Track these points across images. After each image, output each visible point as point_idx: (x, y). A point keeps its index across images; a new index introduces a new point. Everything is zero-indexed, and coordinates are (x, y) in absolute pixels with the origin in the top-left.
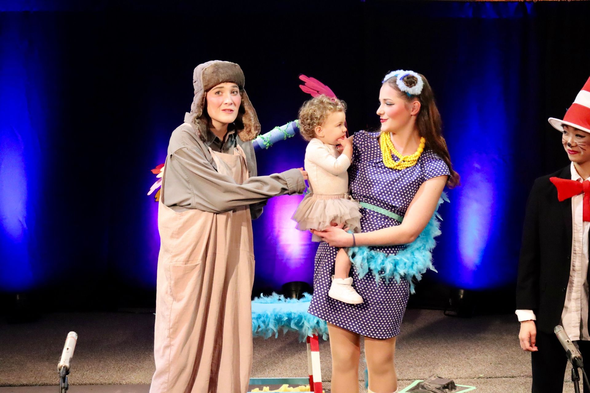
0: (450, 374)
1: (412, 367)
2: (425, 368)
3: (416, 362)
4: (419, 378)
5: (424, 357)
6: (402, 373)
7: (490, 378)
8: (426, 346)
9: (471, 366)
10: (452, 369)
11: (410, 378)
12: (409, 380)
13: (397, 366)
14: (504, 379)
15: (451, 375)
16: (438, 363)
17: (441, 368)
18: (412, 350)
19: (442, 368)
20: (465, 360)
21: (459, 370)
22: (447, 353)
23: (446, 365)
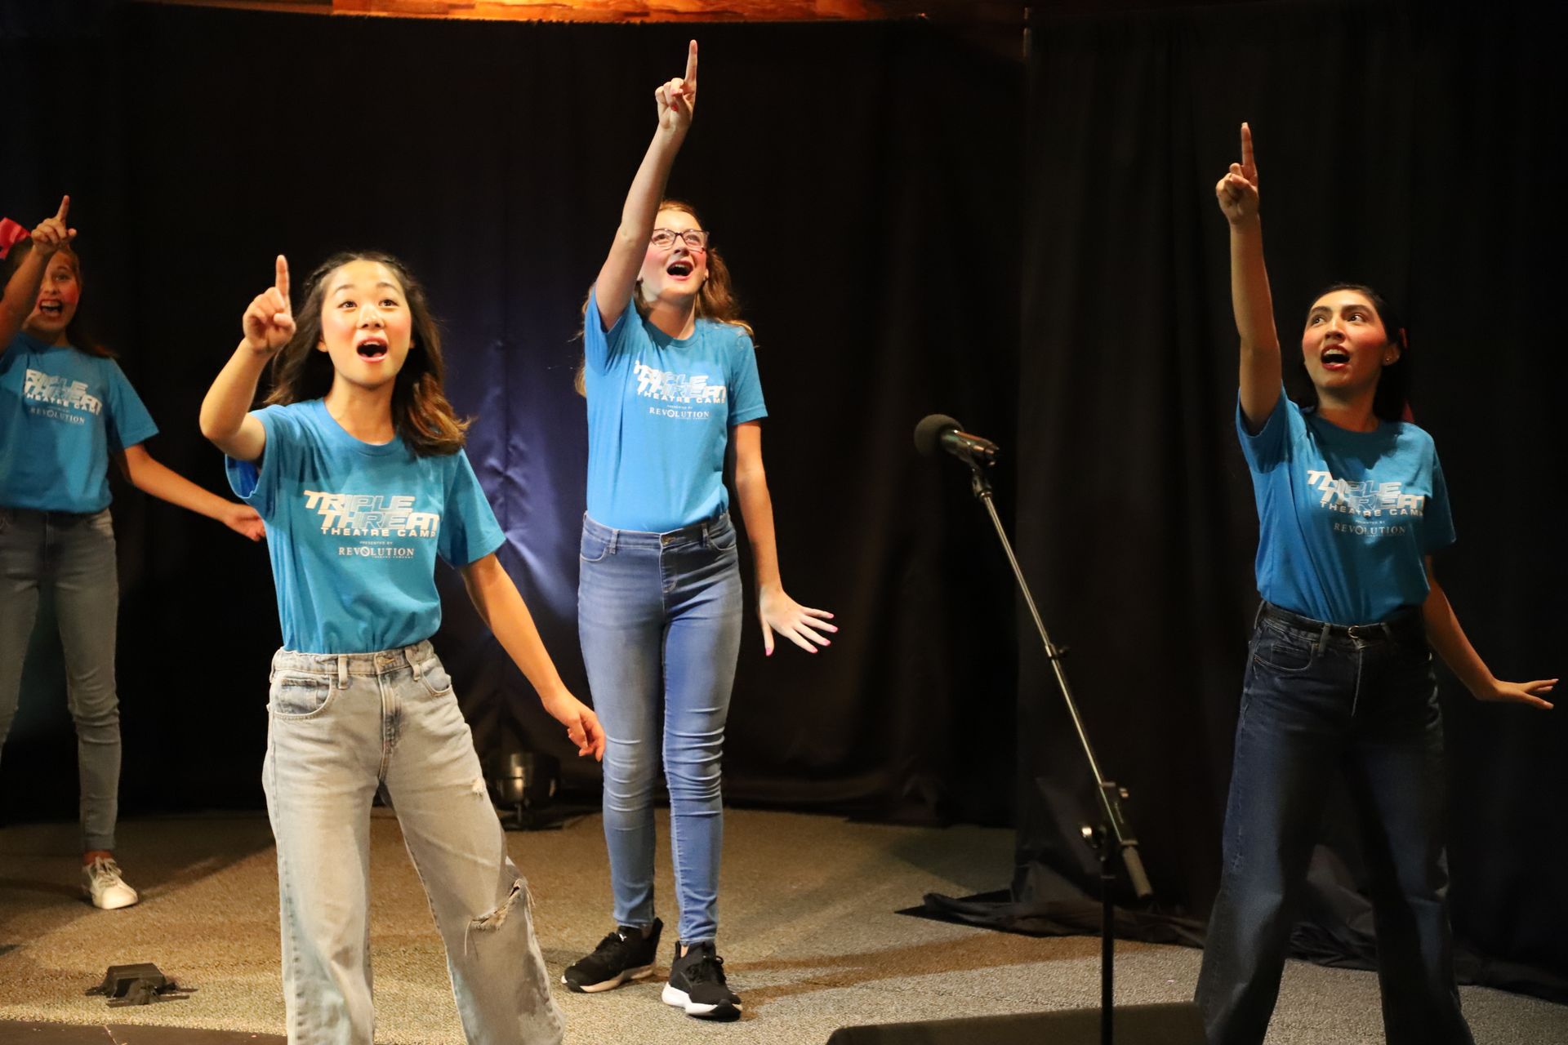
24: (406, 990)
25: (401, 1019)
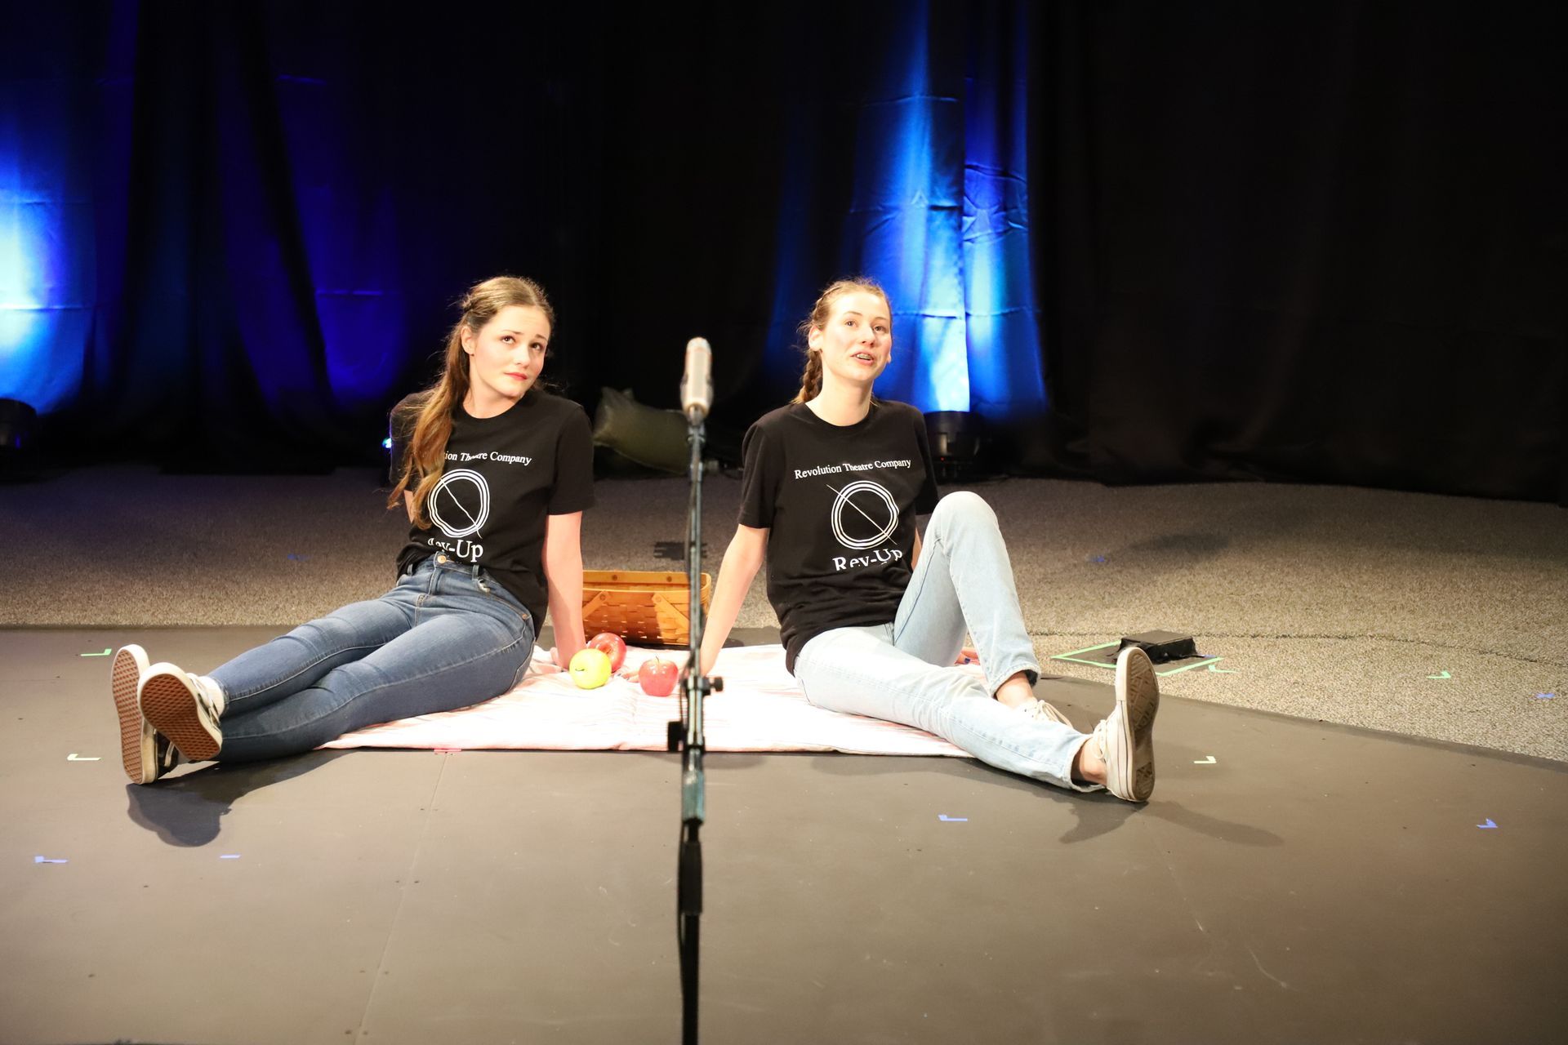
0: (1183, 625)
1: (1092, 608)
2: (1123, 611)
3: (1103, 598)
4: (1104, 630)
5: (1127, 589)
6: (1063, 620)
7: (1284, 636)
8: (1139, 566)
9: (1242, 610)
10: (1193, 616)
11: (1081, 632)
12: (1079, 634)
13: (1056, 605)
14: (1319, 640)
15: (1185, 628)
16: (1159, 602)
17: (1166, 613)
18: (1101, 573)
19: (1169, 611)
20: (1230, 598)
21: (1209, 618)
22: (1188, 582)
23: (1179, 608)
24: (1372, 677)
25: (1363, 706)
